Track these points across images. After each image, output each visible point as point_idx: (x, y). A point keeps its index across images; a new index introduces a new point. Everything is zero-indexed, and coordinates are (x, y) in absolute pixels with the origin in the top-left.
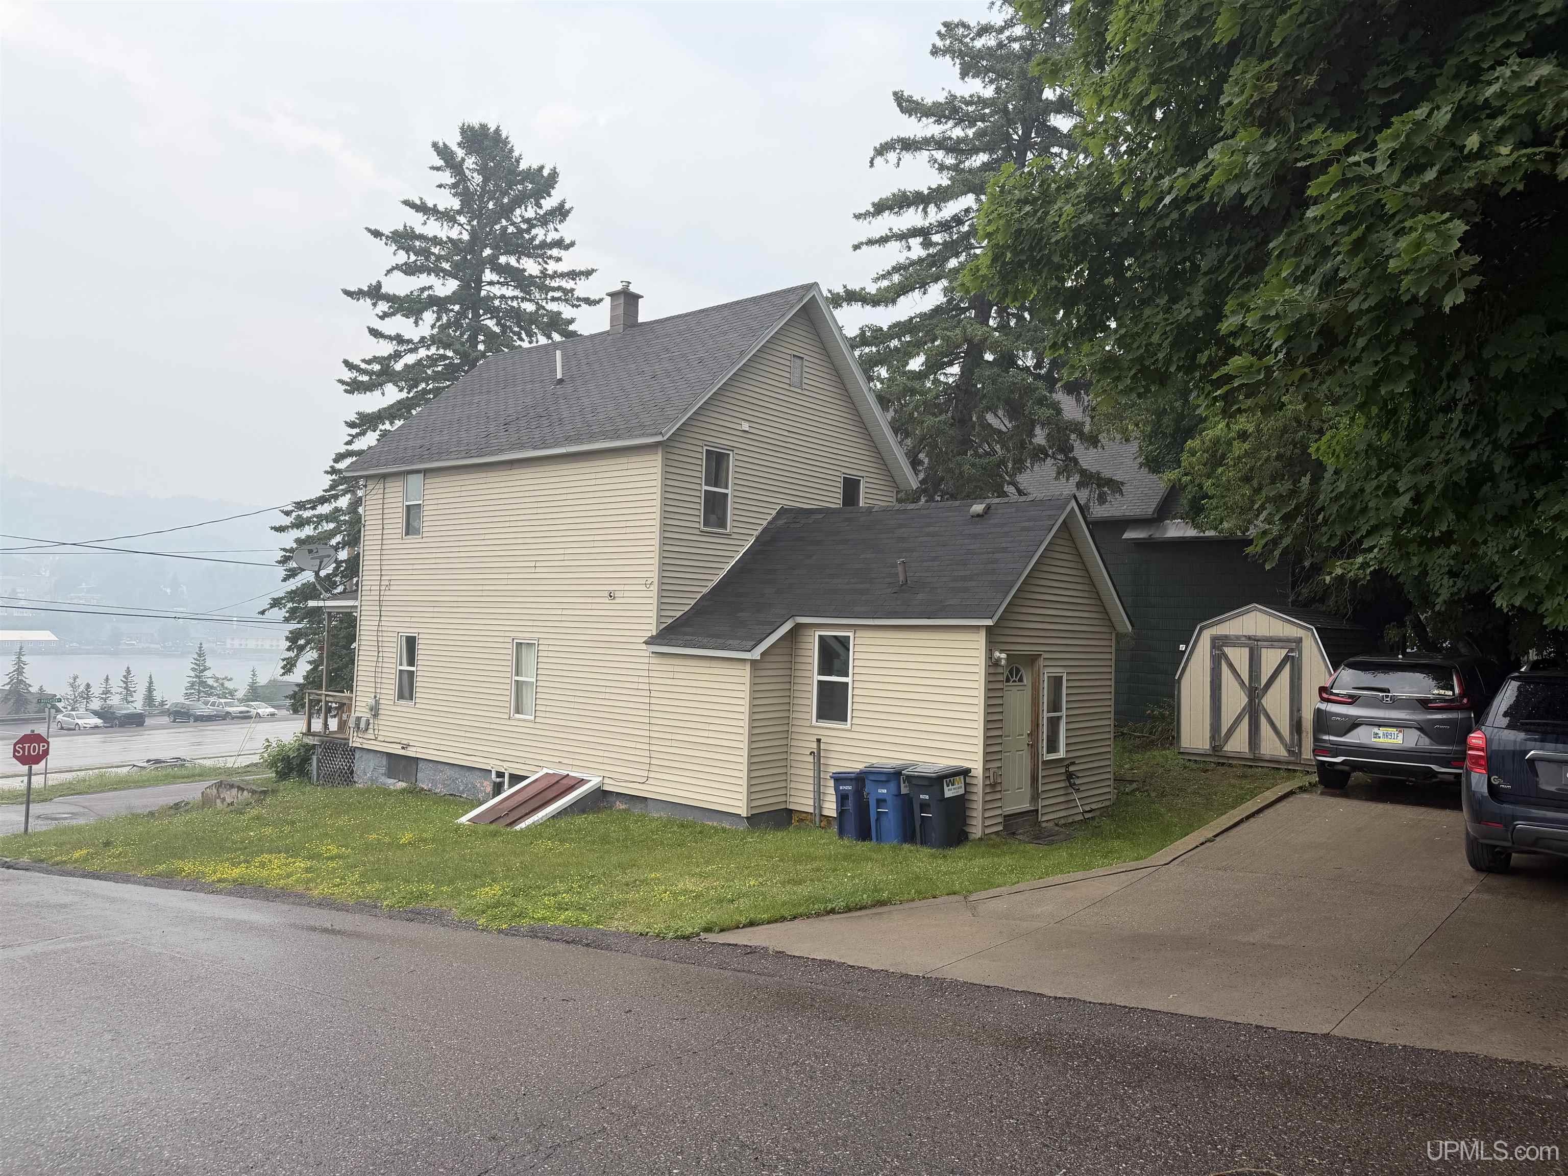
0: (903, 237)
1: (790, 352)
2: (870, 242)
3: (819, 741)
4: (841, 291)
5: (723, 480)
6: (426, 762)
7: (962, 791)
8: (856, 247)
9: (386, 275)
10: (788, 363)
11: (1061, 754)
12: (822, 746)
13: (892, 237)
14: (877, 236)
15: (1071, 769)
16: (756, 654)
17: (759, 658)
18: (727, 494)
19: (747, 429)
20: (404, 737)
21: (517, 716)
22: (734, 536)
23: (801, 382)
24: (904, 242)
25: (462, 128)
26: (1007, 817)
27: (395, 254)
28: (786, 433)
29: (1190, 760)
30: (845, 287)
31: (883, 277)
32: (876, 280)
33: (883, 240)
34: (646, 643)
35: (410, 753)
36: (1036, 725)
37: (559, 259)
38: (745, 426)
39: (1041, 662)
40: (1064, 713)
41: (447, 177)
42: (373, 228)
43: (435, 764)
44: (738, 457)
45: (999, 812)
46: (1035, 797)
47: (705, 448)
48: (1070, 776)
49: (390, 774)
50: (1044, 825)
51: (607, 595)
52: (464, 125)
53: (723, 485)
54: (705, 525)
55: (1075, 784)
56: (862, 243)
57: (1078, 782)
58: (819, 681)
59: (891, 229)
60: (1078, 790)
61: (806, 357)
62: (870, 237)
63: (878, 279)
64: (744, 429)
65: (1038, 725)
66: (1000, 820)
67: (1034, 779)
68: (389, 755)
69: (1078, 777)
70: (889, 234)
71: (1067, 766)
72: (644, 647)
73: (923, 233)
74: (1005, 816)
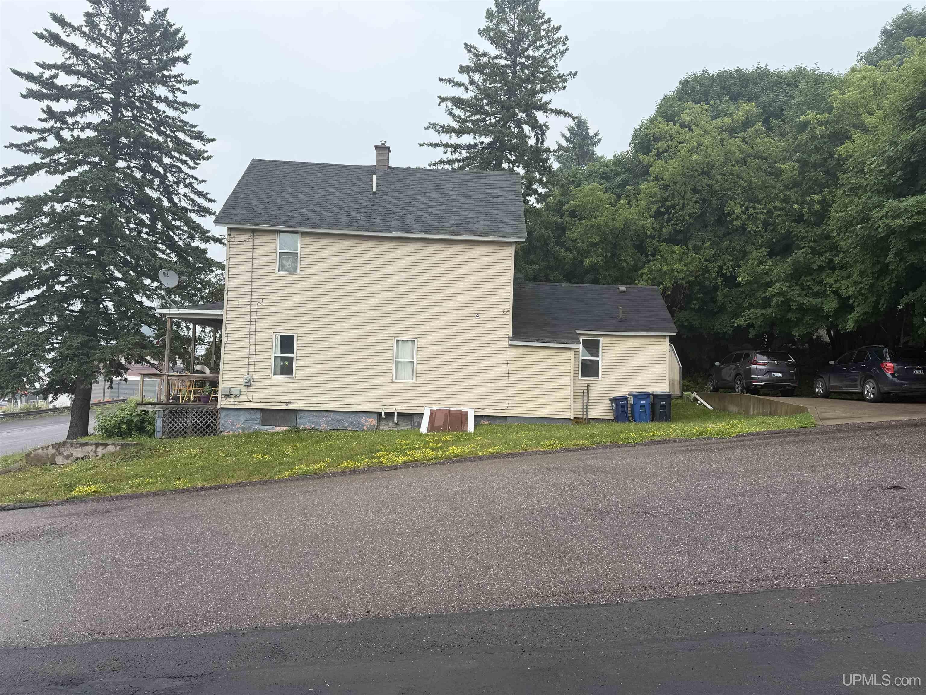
0: (446, 146)
2: (431, 144)
3: (588, 385)
6: (306, 413)
8: (422, 145)
12: (590, 389)
20: (287, 399)
21: (396, 381)
31: (434, 164)
32: (430, 165)
33: (436, 145)
34: (505, 340)
35: (291, 407)
37: (184, 92)
43: (319, 413)
49: (264, 422)
51: (475, 315)
58: (582, 360)
63: (431, 165)
68: (262, 410)
73: (456, 147)
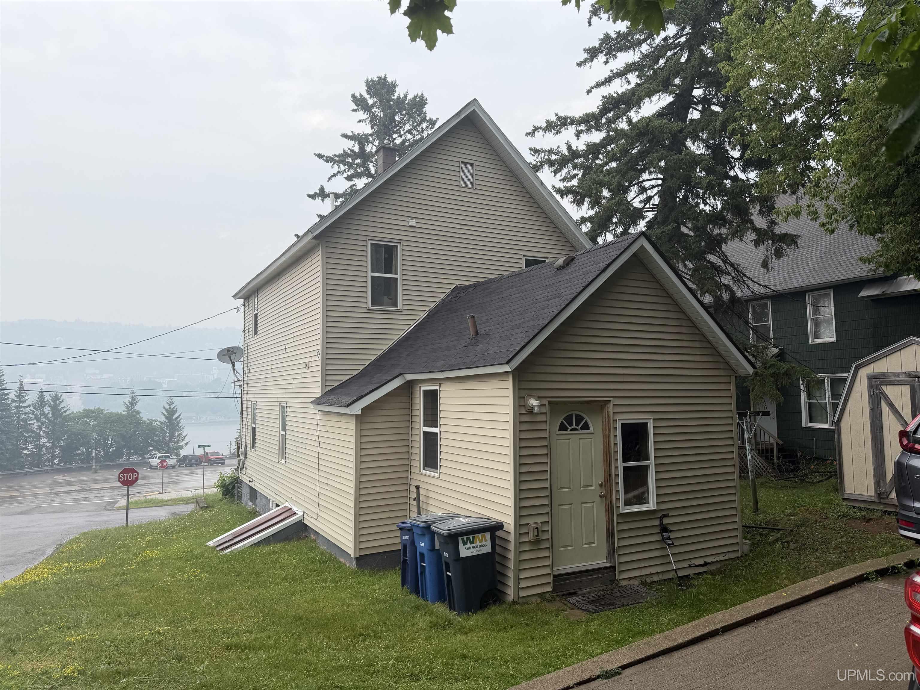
0: (621, 74)
1: (458, 160)
3: (418, 488)
4: (554, 119)
5: (394, 268)
6: (258, 493)
7: (488, 549)
9: (328, 181)
10: (457, 169)
11: (651, 506)
13: (613, 76)
14: (602, 79)
15: (666, 521)
16: (357, 408)
17: (359, 412)
18: (396, 279)
19: (414, 225)
20: (252, 474)
22: (405, 312)
23: (473, 183)
24: (623, 79)
25: (367, 82)
26: (557, 578)
27: (332, 167)
28: (459, 226)
29: (854, 507)
30: (556, 115)
34: (312, 403)
35: (253, 485)
36: (609, 475)
38: (413, 222)
39: (610, 408)
40: (652, 462)
41: (362, 115)
42: (317, 153)
44: (405, 248)
45: (548, 571)
46: (612, 552)
47: (370, 242)
48: (664, 529)
49: (251, 499)
50: (623, 583)
51: (304, 366)
52: (368, 80)
53: (393, 271)
54: (373, 304)
55: (669, 538)
56: (593, 88)
57: (672, 535)
58: (424, 432)
59: (612, 71)
60: (671, 545)
61: (476, 163)
62: (597, 81)
64: (410, 224)
65: (610, 475)
66: (550, 579)
67: (610, 534)
68: (249, 486)
69: (671, 531)
70: (611, 75)
71: (661, 518)
72: (311, 406)
73: (636, 67)
74: (554, 576)
